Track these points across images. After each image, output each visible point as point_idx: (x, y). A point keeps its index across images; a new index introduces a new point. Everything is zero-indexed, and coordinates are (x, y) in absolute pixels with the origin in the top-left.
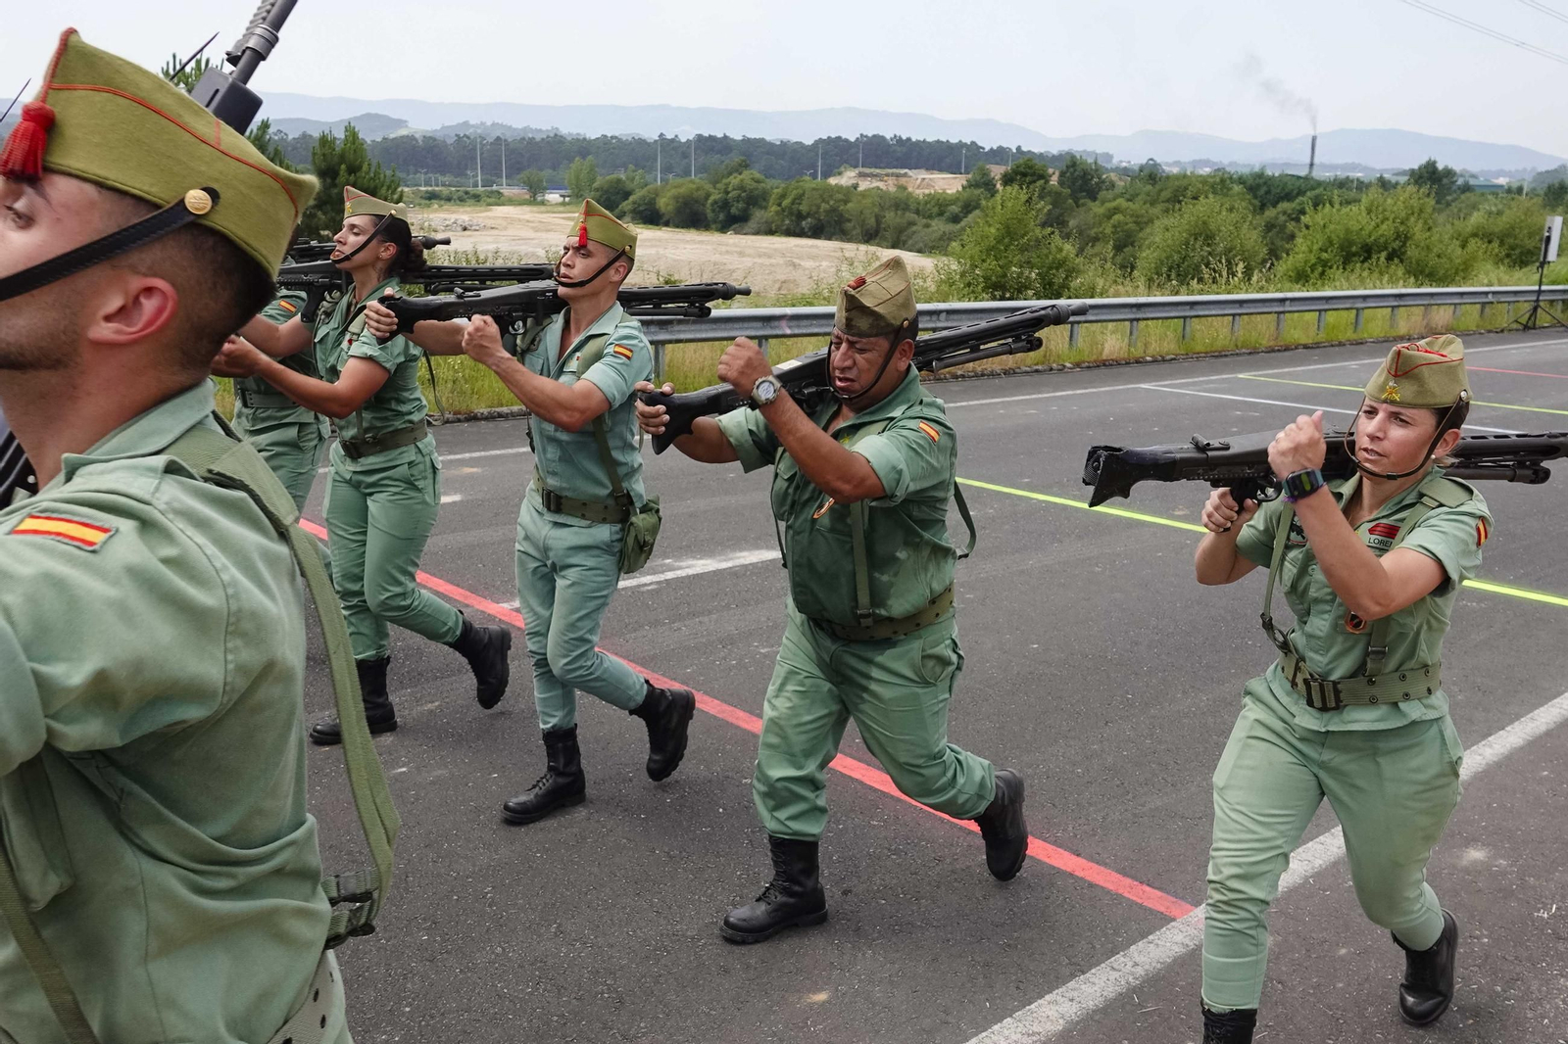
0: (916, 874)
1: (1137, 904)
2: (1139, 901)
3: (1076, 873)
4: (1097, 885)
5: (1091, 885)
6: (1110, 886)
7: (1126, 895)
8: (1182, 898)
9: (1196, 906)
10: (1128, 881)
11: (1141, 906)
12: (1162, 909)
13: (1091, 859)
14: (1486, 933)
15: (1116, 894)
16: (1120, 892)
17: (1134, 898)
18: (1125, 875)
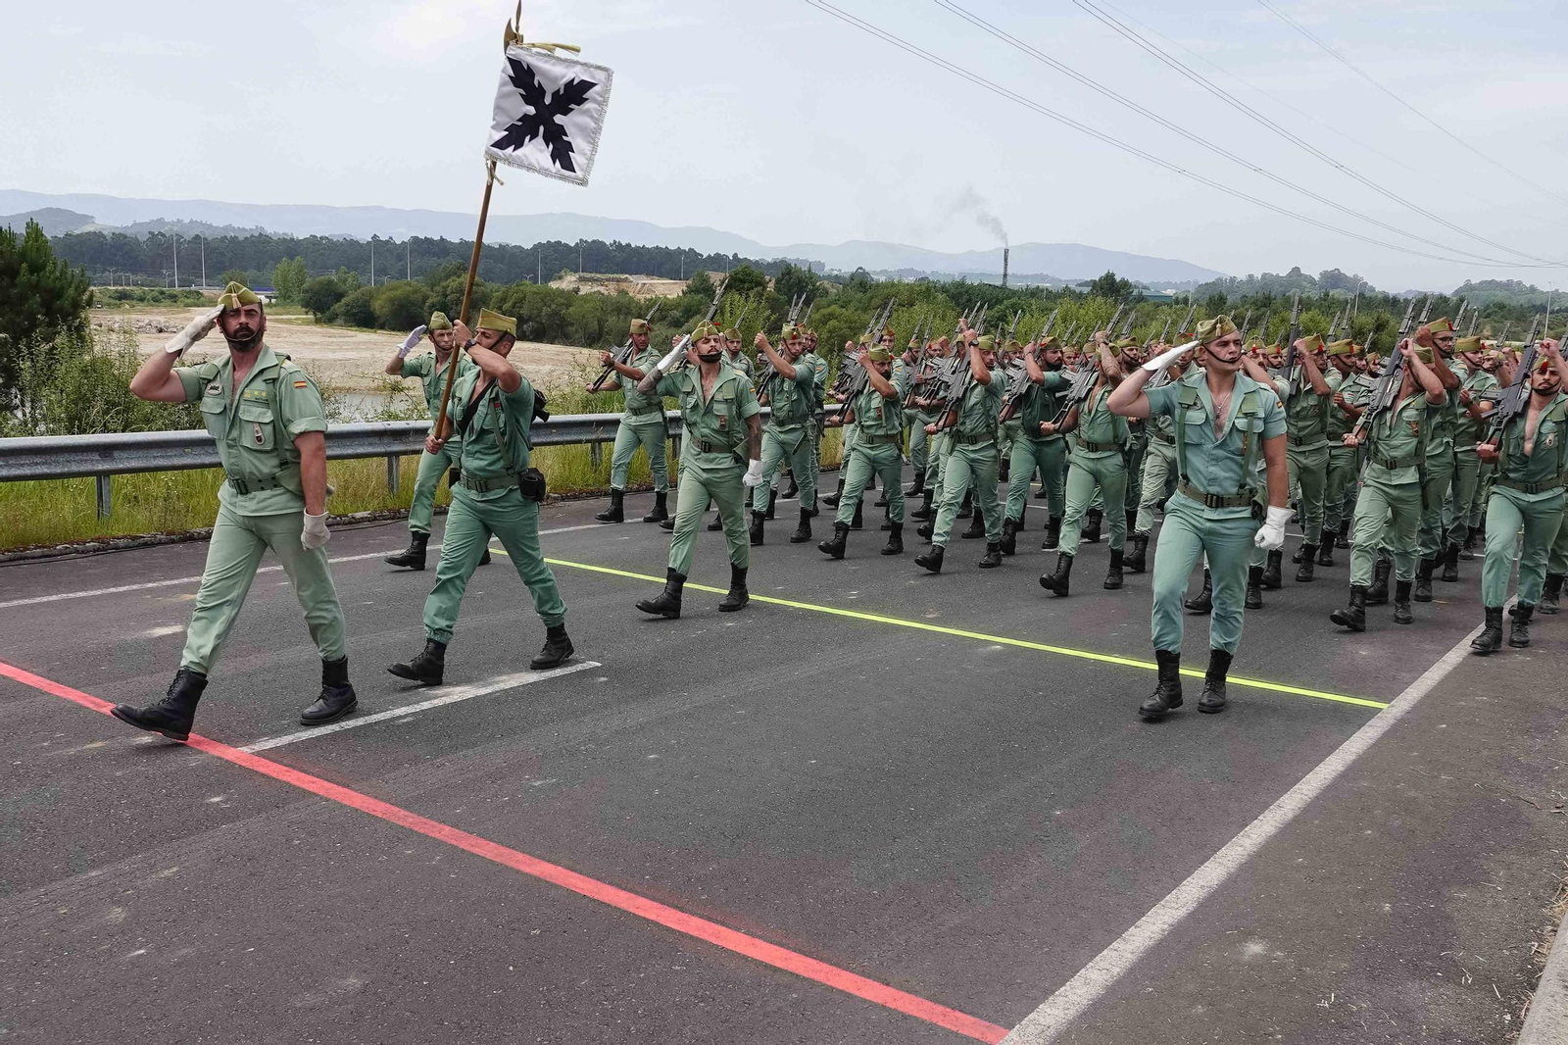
0: (727, 1021)
1: (952, 1032)
2: (955, 1029)
3: (889, 1005)
4: (910, 1016)
5: (905, 1017)
6: (924, 1016)
7: (940, 1024)
8: (995, 1022)
9: (1010, 1029)
10: (940, 1008)
11: (956, 1034)
12: (977, 1036)
13: (900, 988)
14: (1278, 1029)
15: (931, 1024)
16: (934, 1021)
17: (949, 1027)
18: (936, 1001)
